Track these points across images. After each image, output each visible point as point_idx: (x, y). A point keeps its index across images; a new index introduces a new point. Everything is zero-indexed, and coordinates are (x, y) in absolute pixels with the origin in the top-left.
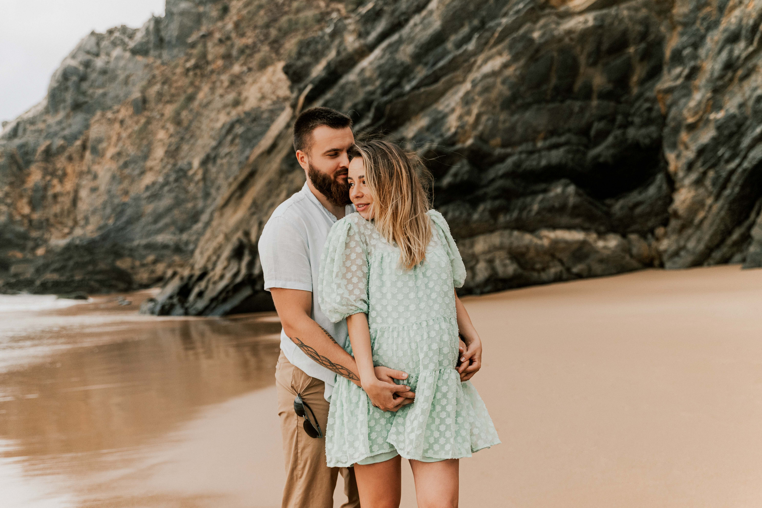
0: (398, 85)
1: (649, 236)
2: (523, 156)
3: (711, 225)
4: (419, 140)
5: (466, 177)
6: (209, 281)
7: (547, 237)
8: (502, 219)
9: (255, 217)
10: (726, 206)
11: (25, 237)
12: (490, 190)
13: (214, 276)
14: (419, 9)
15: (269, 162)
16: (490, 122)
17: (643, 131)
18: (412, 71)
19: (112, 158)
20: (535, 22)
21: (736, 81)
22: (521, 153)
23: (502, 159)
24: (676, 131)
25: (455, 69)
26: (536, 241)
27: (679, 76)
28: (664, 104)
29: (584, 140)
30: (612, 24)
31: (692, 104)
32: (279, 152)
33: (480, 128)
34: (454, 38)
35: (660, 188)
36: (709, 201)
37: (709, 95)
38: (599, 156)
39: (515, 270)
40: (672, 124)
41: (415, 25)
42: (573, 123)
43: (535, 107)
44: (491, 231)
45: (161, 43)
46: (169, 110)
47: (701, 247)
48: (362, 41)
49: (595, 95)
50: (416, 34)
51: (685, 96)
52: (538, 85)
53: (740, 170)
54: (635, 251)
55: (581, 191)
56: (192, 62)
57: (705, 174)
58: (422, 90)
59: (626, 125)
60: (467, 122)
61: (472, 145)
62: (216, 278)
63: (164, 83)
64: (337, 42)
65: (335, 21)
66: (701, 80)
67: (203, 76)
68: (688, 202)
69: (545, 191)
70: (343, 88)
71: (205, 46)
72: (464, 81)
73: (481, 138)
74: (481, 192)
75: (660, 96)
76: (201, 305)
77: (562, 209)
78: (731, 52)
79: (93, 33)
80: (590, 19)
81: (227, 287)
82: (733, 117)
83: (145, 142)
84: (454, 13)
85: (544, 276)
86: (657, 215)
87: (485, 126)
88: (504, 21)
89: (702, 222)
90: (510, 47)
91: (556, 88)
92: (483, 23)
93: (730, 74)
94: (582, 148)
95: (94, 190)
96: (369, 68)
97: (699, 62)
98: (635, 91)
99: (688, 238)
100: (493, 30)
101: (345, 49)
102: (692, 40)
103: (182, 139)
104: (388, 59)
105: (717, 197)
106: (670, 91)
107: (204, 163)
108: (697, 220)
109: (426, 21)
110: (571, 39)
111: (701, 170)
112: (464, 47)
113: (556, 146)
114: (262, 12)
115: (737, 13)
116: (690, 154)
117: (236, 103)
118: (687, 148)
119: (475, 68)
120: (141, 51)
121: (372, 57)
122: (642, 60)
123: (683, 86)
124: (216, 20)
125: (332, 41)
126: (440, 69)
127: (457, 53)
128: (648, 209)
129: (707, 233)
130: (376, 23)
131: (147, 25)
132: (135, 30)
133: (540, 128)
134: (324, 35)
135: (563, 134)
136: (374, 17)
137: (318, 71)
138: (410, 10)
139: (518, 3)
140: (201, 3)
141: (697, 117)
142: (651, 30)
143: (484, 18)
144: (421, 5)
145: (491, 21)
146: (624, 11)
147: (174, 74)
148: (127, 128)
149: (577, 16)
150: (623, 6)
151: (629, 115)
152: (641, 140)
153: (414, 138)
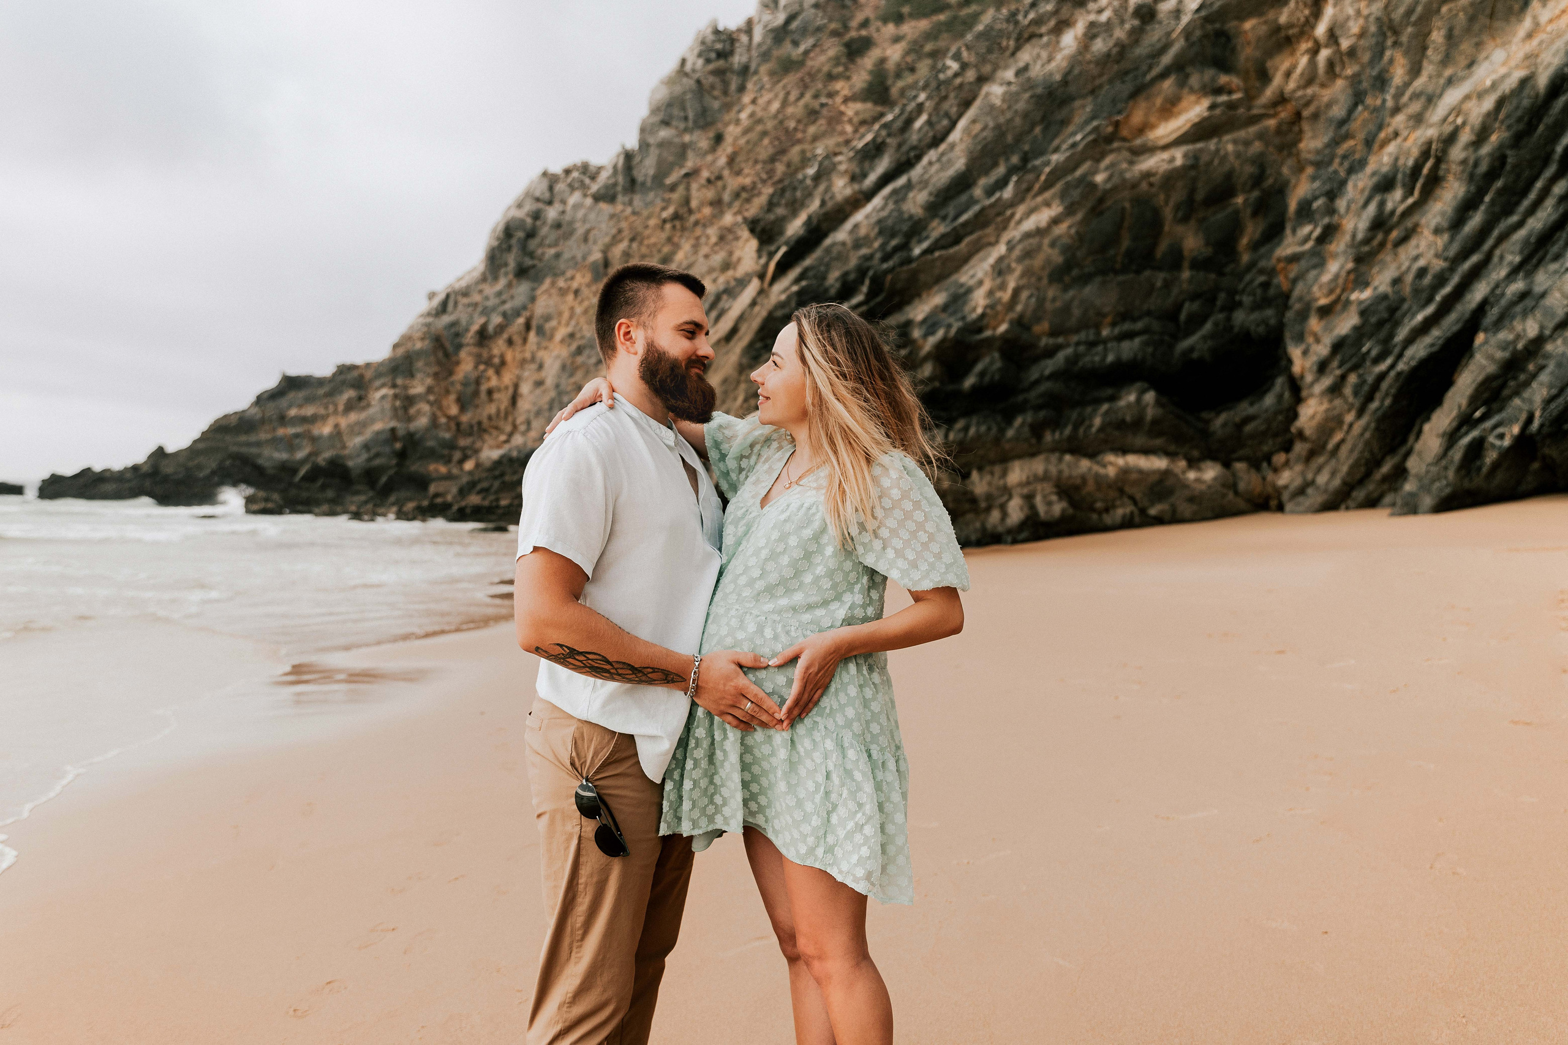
0: (905, 246)
1: (1265, 465)
2: (1082, 348)
3: (1352, 451)
4: (930, 324)
5: (997, 377)
7: (1111, 463)
8: (1048, 437)
10: (1373, 425)
11: (451, 446)
12: (1033, 395)
14: (936, 142)
15: (727, 353)
16: (1033, 300)
17: (1256, 316)
18: (925, 228)
19: (562, 341)
20: (1098, 160)
21: (1389, 246)
22: (1078, 344)
23: (1050, 353)
24: (1303, 316)
25: (985, 225)
26: (1096, 468)
27: (1307, 239)
28: (1286, 277)
29: (1171, 325)
30: (1211, 162)
31: (1326, 278)
32: (740, 339)
33: (1019, 308)
34: (983, 182)
35: (1280, 397)
36: (1349, 418)
37: (1350, 265)
38: (1192, 349)
39: (1063, 511)
40: (1297, 306)
41: (930, 163)
42: (1154, 303)
43: (1098, 279)
44: (1033, 455)
45: (632, 185)
47: (1337, 482)
48: (856, 187)
49: (1186, 264)
50: (931, 177)
51: (1315, 267)
52: (1104, 249)
53: (1392, 374)
54: (1242, 486)
55: (1163, 400)
56: (671, 210)
57: (1343, 378)
58: (937, 254)
59: (1232, 306)
60: (999, 300)
61: (1007, 332)
63: (632, 240)
64: (822, 188)
65: (820, 158)
66: (1340, 245)
67: (683, 229)
68: (1318, 418)
69: (1113, 399)
70: (828, 250)
71: (688, 189)
72: (997, 242)
73: (1020, 323)
74: (1020, 398)
75: (1281, 265)
77: (1137, 424)
78: (1382, 204)
79: (545, 174)
80: (1178, 156)
82: (1385, 297)
84: (985, 147)
85: (1108, 519)
86: (1276, 435)
87: (1027, 305)
88: (1055, 158)
89: (1338, 446)
90: (1063, 195)
91: (1129, 253)
92: (1025, 159)
93: (1380, 237)
94: (1167, 338)
95: (539, 383)
96: (865, 223)
97: (1336, 218)
98: (1245, 258)
99: (1319, 470)
100: (1037, 171)
101: (832, 197)
102: (1327, 187)
104: (892, 211)
105: (1360, 413)
106: (1294, 258)
108: (1330, 446)
109: (944, 159)
110: (1151, 185)
111: (1338, 372)
112: (997, 195)
113: (1129, 335)
114: (766, 141)
115: (1391, 148)
116: (1322, 350)
118: (1318, 340)
119: (1012, 224)
120: (607, 196)
121: (869, 208)
122: (1255, 214)
123: (1313, 253)
124: (706, 153)
125: (816, 186)
126: (965, 225)
127: (988, 202)
128: (1263, 427)
129: (1345, 462)
130: (877, 161)
131: (614, 161)
132: (600, 169)
133: (1107, 309)
134: (805, 177)
135: (1140, 318)
136: (873, 152)
137: (795, 227)
138: (923, 143)
139: (1074, 134)
140: (686, 130)
141: (1333, 297)
142: (1268, 172)
143: (1026, 154)
144: (939, 136)
145: (1036, 158)
146: (1228, 145)
147: (646, 227)
148: (582, 301)
149: (1158, 152)
150: (1227, 138)
151: (1236, 292)
152: (1253, 328)
153: (924, 321)
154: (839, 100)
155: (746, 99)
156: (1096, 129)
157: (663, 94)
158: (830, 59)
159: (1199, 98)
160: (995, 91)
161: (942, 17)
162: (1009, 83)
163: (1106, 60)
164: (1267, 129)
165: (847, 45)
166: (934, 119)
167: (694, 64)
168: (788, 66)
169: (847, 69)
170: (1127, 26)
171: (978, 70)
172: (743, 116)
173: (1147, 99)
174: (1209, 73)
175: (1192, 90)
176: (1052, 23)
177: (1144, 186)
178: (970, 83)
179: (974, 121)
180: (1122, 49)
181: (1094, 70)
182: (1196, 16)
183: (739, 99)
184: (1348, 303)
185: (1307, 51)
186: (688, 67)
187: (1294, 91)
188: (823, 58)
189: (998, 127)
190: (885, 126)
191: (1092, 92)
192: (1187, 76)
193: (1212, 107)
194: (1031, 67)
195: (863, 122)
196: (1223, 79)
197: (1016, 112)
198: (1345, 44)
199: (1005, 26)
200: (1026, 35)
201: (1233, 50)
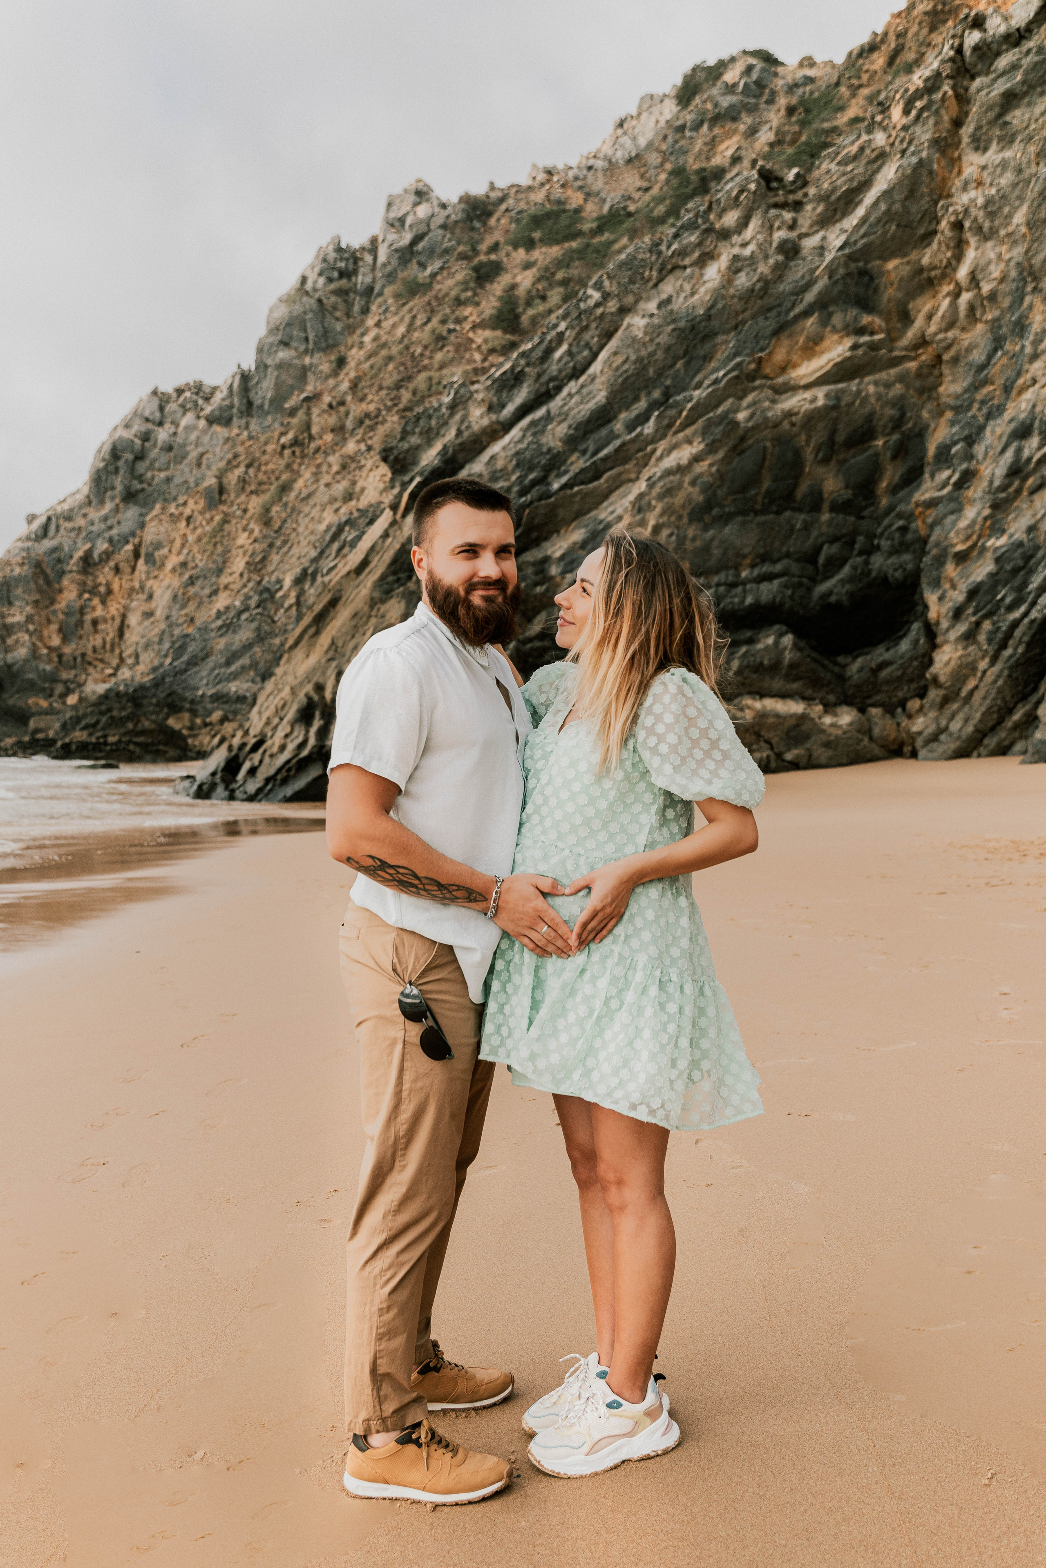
0: (543, 480)
1: (899, 710)
2: (722, 589)
3: (984, 698)
4: (569, 561)
6: (265, 752)
7: (749, 707)
9: (334, 664)
10: (1006, 673)
11: (53, 679)
13: (273, 744)
14: (577, 373)
15: (357, 586)
16: (674, 538)
17: (893, 560)
18: (565, 461)
19: (174, 570)
20: (741, 398)
21: (1025, 493)
22: (718, 585)
24: (940, 561)
25: (625, 461)
27: (945, 484)
28: (924, 522)
29: (810, 568)
30: (853, 403)
31: (963, 524)
32: (371, 572)
34: (623, 416)
35: (916, 642)
36: (983, 665)
38: (830, 593)
40: (934, 552)
41: (570, 395)
42: (793, 545)
43: (739, 519)
45: (249, 408)
46: (255, 504)
47: (970, 729)
48: (494, 417)
49: (826, 506)
50: (570, 409)
51: (952, 513)
52: (744, 489)
54: (876, 731)
55: (802, 644)
56: (290, 435)
57: (978, 624)
58: (576, 489)
59: (869, 551)
62: (275, 749)
63: (249, 466)
64: (458, 417)
65: (456, 386)
66: (977, 491)
67: (303, 456)
68: (953, 663)
69: (751, 641)
71: (308, 413)
72: (638, 478)
75: (920, 509)
76: (252, 787)
77: (775, 667)
78: (1019, 451)
80: (820, 396)
81: (288, 762)
82: (1020, 544)
83: (220, 549)
84: (627, 378)
86: (911, 681)
88: (697, 393)
89: (971, 693)
90: (705, 433)
91: (769, 493)
92: (667, 395)
93: (1016, 483)
94: (805, 580)
95: (148, 614)
96: (502, 454)
97: (974, 463)
98: (884, 502)
99: (952, 717)
100: (680, 407)
101: (469, 427)
102: (966, 432)
103: (271, 545)
104: (530, 443)
105: (994, 661)
106: (932, 503)
107: (299, 581)
108: (963, 693)
109: (585, 391)
110: (793, 425)
111: (973, 619)
112: (639, 430)
113: (769, 577)
114: (391, 367)
115: (1029, 395)
116: (958, 596)
117: (349, 496)
118: (954, 587)
119: (653, 460)
120: (221, 418)
121: (507, 439)
122: (894, 457)
123: (951, 498)
124: (327, 378)
125: (452, 415)
126: (603, 460)
127: (628, 437)
128: (899, 673)
129: (978, 709)
130: (516, 392)
131: (229, 382)
132: (215, 389)
133: (746, 551)
134: (440, 405)
135: (779, 560)
136: (512, 382)
137: (430, 457)
138: (564, 374)
139: (717, 370)
140: (306, 352)
141: (969, 543)
142: (909, 415)
143: (668, 388)
144: (579, 367)
145: (679, 394)
146: (869, 386)
147: (264, 452)
148: (195, 529)
149: (801, 391)
150: (867, 379)
151: (875, 536)
152: (890, 572)
153: (562, 557)
154: (467, 326)
155: (370, 322)
156: (738, 365)
157: (282, 313)
158: (458, 284)
159: (842, 337)
160: (637, 323)
161: (574, 244)
162: (652, 315)
163: (749, 295)
164: (908, 371)
165: (476, 269)
166: (574, 350)
167: (315, 282)
168: (414, 289)
169: (475, 294)
170: (771, 261)
171: (620, 300)
172: (367, 339)
173: (790, 336)
174: (853, 312)
175: (835, 330)
176: (696, 254)
177: (786, 425)
178: (612, 314)
179: (615, 354)
180: (766, 284)
181: (737, 305)
182: (840, 253)
183: (363, 321)
184: (984, 549)
185: (948, 294)
186: (309, 286)
187: (936, 334)
188: (450, 282)
189: (639, 360)
190: (523, 355)
191: (736, 327)
192: (830, 315)
193: (854, 347)
194: (674, 299)
195: (492, 351)
196: (866, 319)
197: (658, 344)
198: (986, 288)
199: (648, 255)
200: (669, 267)
201: (876, 290)
